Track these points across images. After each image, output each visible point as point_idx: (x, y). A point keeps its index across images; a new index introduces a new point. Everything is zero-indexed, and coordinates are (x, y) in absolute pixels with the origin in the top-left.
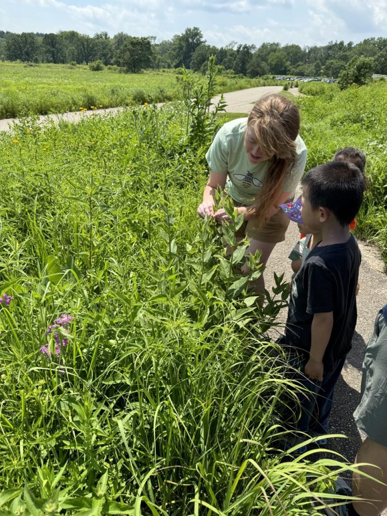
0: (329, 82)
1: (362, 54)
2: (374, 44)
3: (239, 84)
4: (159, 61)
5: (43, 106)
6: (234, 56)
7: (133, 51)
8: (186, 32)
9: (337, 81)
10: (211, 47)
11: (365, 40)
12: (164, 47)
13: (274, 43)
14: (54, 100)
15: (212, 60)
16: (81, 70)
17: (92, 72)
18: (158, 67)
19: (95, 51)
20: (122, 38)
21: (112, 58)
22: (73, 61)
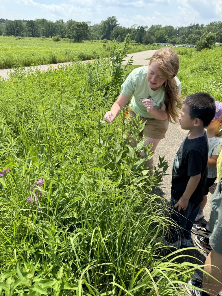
0: (190, 47)
2: (216, 25)
3: (138, 49)
4: (93, 36)
5: (27, 61)
6: (136, 33)
7: (78, 30)
8: (108, 19)
9: (195, 47)
10: (122, 27)
11: (211, 23)
12: (96, 28)
13: (158, 25)
14: (33, 58)
16: (48, 41)
17: (54, 42)
18: (92, 39)
19: (56, 30)
20: (71, 22)
21: (66, 34)
22: (44, 36)
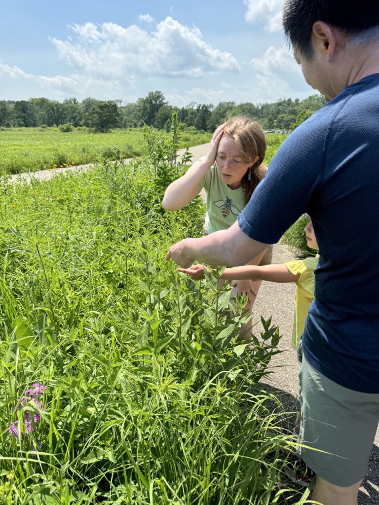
0: (283, 133)
1: (308, 108)
2: (318, 100)
3: (201, 139)
4: (126, 122)
5: (15, 166)
6: (195, 115)
7: (101, 113)
8: (149, 95)
10: (173, 107)
11: (310, 97)
12: (130, 109)
13: (230, 102)
14: (25, 160)
15: (175, 116)
16: (52, 132)
17: (62, 134)
18: (125, 126)
19: (65, 114)
20: (89, 102)
21: (81, 121)
22: (44, 124)
